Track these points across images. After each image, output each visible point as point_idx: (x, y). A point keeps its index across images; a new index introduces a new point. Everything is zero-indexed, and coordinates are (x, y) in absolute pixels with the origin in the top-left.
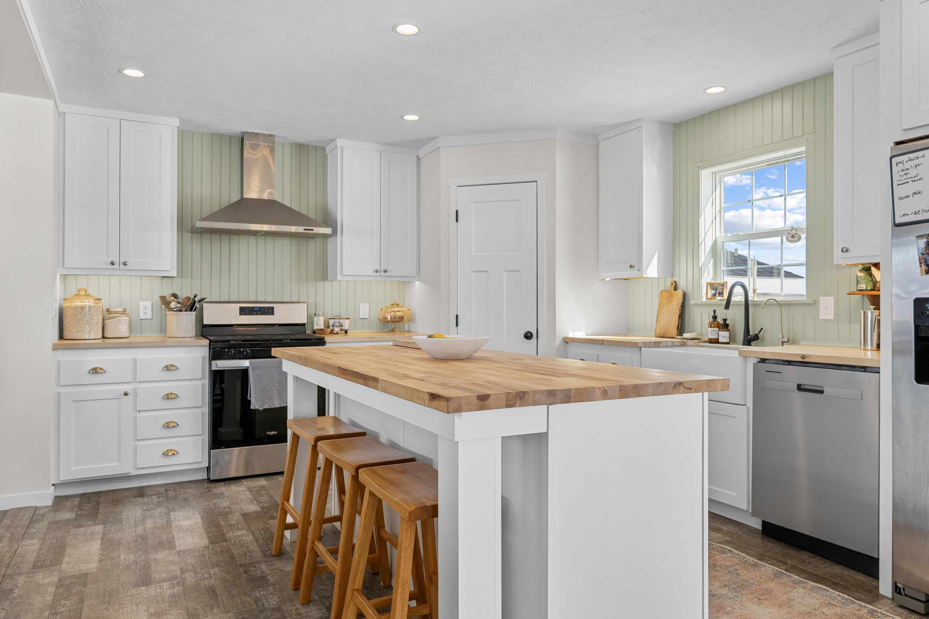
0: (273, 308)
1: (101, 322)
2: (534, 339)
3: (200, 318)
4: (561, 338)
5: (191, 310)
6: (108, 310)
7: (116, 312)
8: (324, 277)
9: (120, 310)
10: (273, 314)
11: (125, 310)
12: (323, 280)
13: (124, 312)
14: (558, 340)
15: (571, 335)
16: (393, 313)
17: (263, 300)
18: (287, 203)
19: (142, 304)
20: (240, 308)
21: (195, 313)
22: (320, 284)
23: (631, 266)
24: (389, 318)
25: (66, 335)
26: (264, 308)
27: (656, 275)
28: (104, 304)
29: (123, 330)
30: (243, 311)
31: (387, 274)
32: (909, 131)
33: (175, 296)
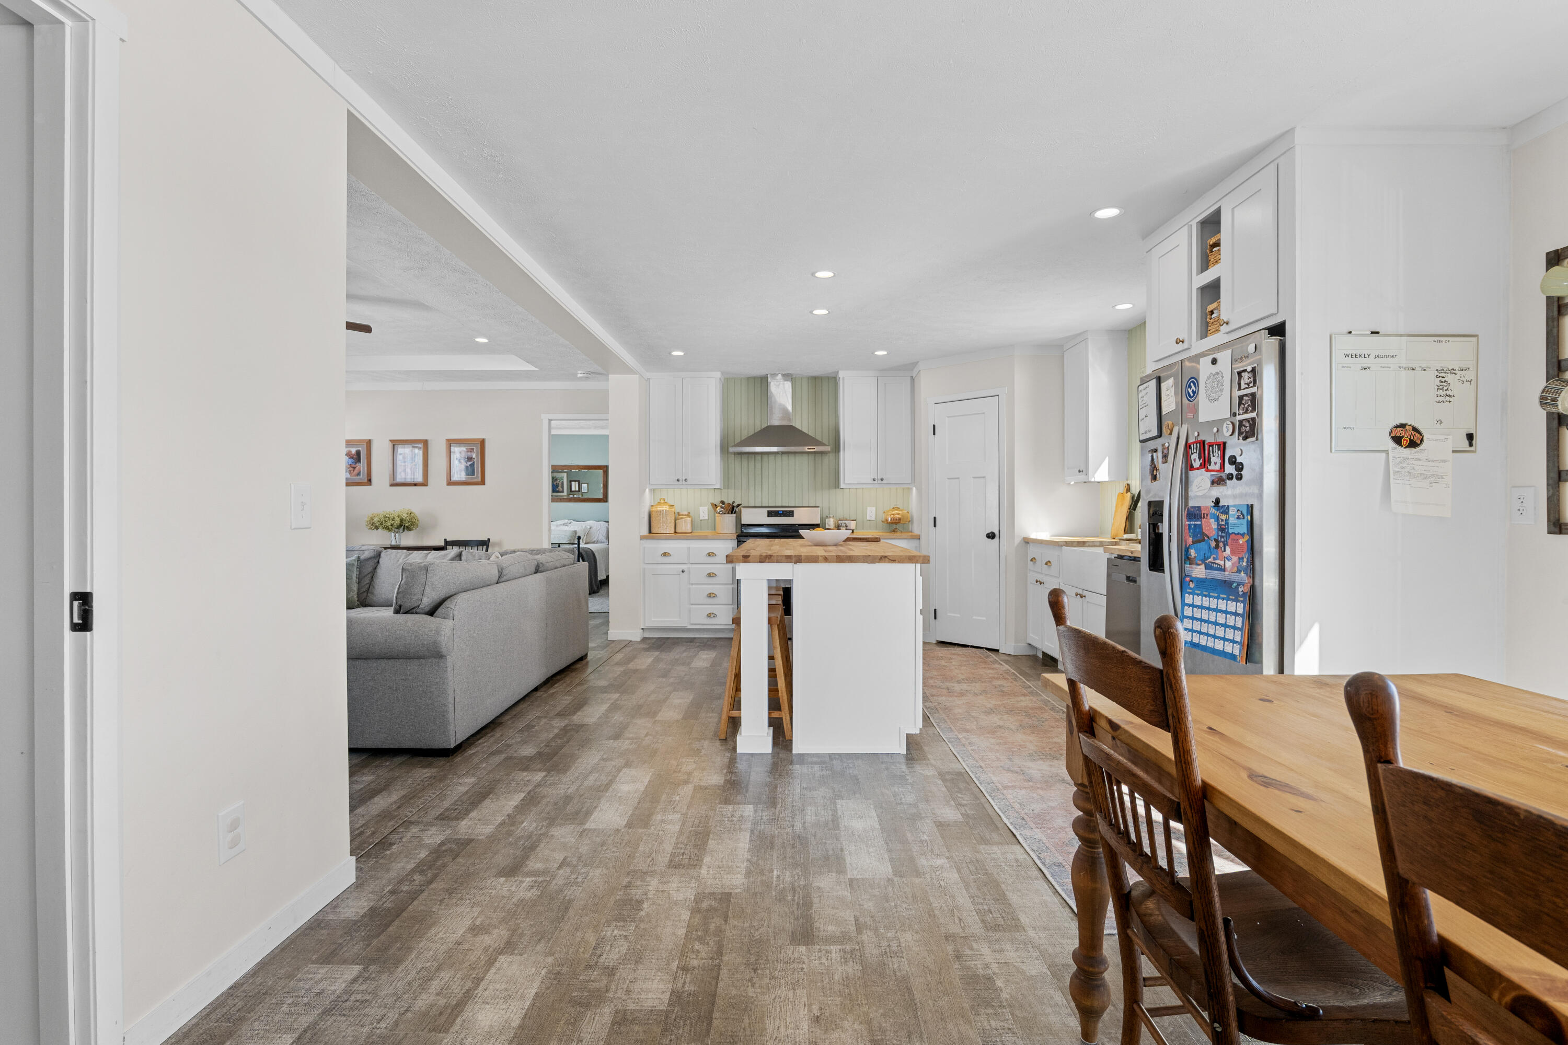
0: (793, 511)
1: (673, 521)
2: (996, 539)
3: (739, 519)
4: (1020, 539)
5: (732, 513)
6: (678, 513)
7: (683, 515)
8: (837, 485)
9: (686, 513)
10: (793, 516)
11: (689, 513)
12: (835, 488)
13: (688, 515)
14: (1017, 540)
15: (1034, 536)
16: (892, 516)
17: (787, 505)
18: (805, 430)
19: (701, 509)
20: (768, 511)
21: (735, 515)
22: (833, 491)
23: (1079, 471)
24: (889, 520)
25: (653, 530)
26: (786, 511)
27: (1106, 478)
28: (677, 509)
29: (688, 528)
30: (770, 514)
31: (884, 482)
32: (1159, 362)
33: (722, 502)
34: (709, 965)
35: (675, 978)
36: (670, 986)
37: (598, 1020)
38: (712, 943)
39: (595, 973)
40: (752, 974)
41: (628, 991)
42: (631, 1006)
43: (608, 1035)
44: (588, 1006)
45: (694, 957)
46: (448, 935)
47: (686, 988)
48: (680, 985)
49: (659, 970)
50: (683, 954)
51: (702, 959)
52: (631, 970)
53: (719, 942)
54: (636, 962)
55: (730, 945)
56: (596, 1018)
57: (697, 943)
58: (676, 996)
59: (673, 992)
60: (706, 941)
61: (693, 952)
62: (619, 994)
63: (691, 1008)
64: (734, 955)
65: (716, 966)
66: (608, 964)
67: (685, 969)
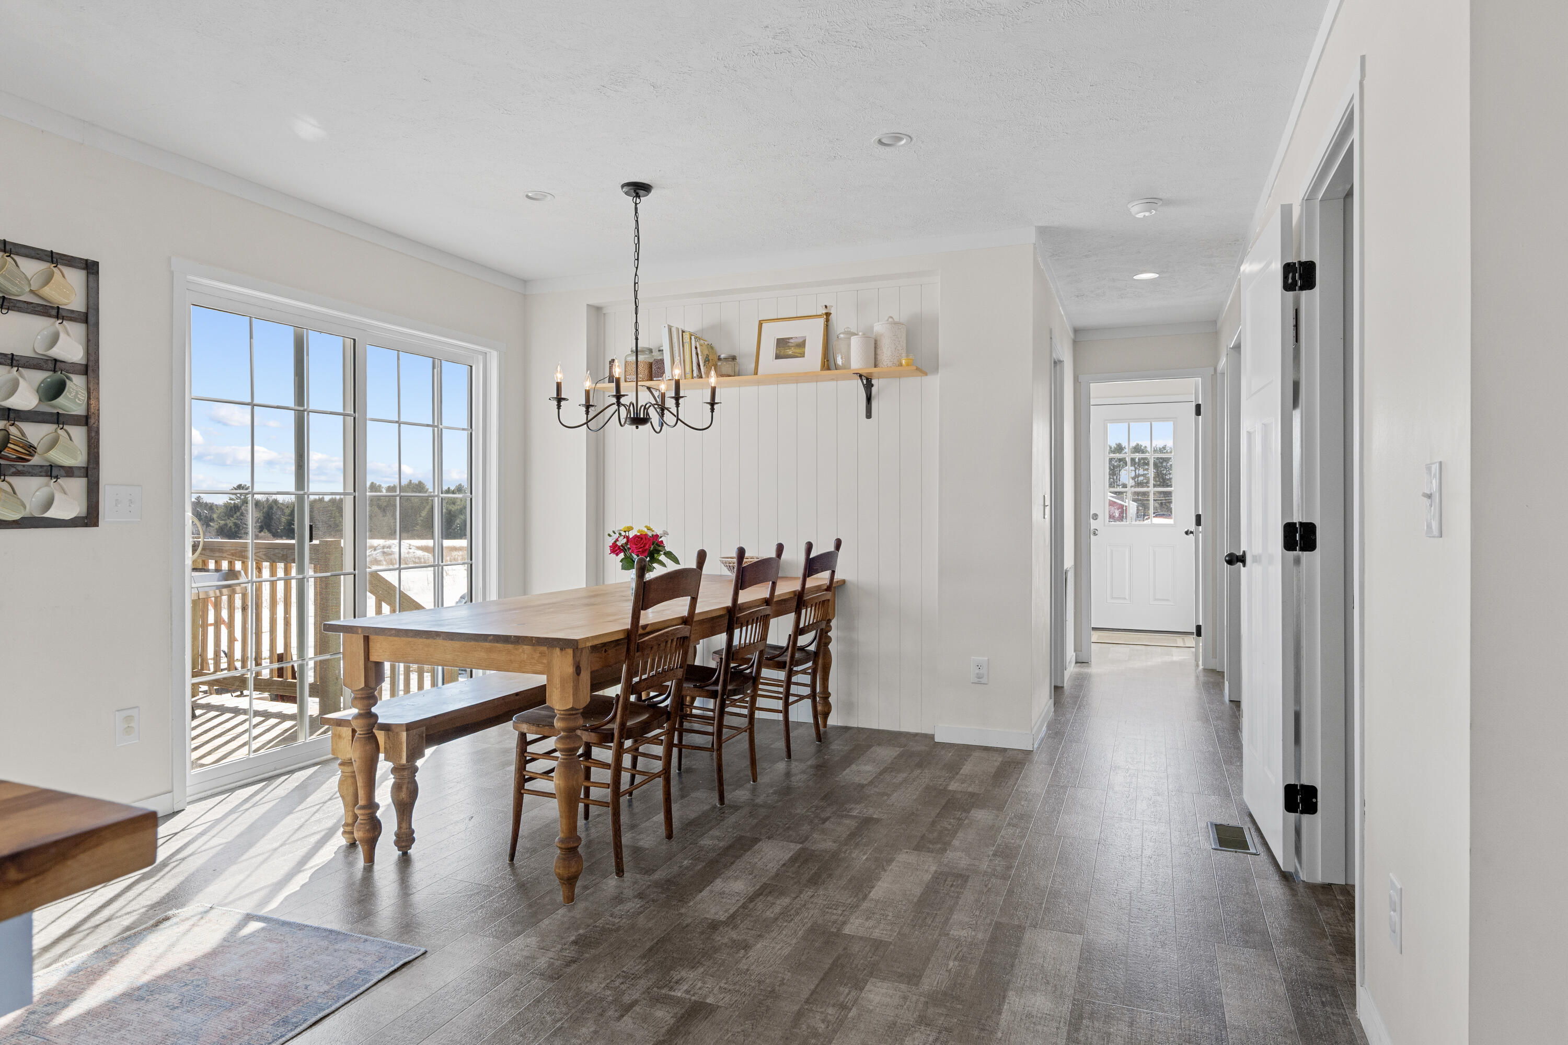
34: (817, 1005)
35: (855, 1001)
36: (863, 995)
37: (934, 981)
38: (804, 1027)
39: (941, 1022)
40: (777, 988)
41: (905, 998)
42: (903, 987)
43: (925, 970)
44: (945, 994)
45: (829, 1016)
46: (771, 945)
47: (847, 991)
48: (853, 993)
49: (871, 1011)
50: (841, 1022)
51: (822, 1013)
52: (901, 1017)
53: (794, 1027)
54: (895, 1024)
55: (784, 1020)
56: (936, 983)
57: (820, 1030)
58: (859, 986)
59: (862, 989)
60: (809, 1030)
61: (828, 1022)
62: (914, 998)
63: (848, 975)
64: (787, 1009)
65: (810, 1003)
66: (927, 1029)
67: (843, 1007)
